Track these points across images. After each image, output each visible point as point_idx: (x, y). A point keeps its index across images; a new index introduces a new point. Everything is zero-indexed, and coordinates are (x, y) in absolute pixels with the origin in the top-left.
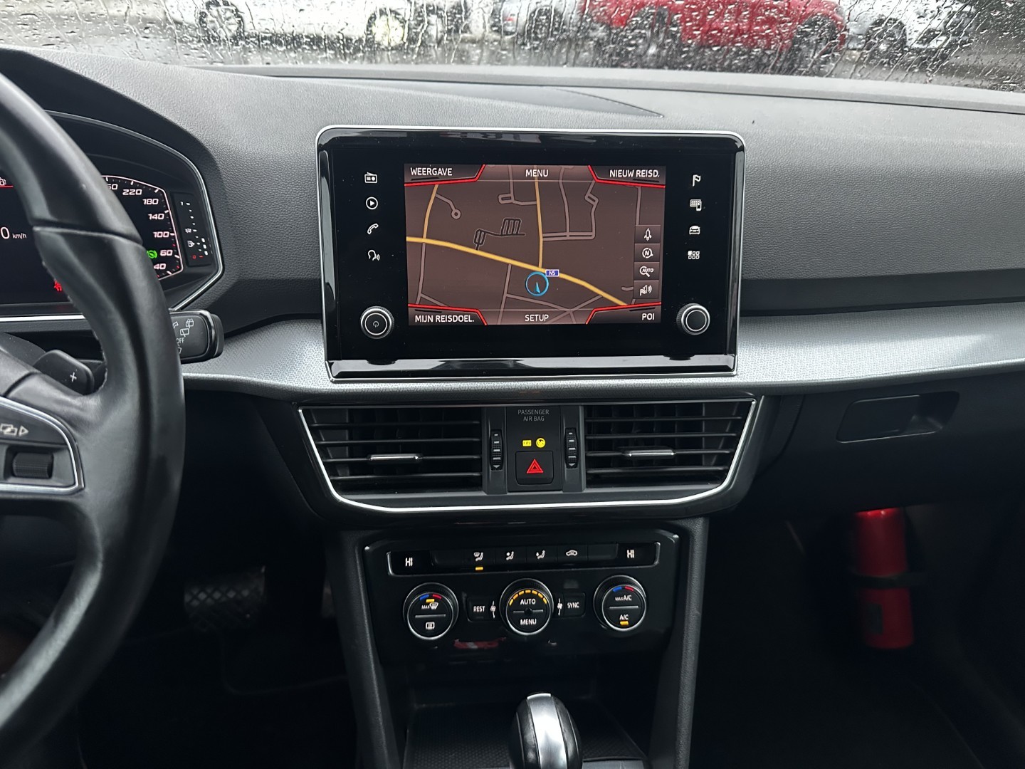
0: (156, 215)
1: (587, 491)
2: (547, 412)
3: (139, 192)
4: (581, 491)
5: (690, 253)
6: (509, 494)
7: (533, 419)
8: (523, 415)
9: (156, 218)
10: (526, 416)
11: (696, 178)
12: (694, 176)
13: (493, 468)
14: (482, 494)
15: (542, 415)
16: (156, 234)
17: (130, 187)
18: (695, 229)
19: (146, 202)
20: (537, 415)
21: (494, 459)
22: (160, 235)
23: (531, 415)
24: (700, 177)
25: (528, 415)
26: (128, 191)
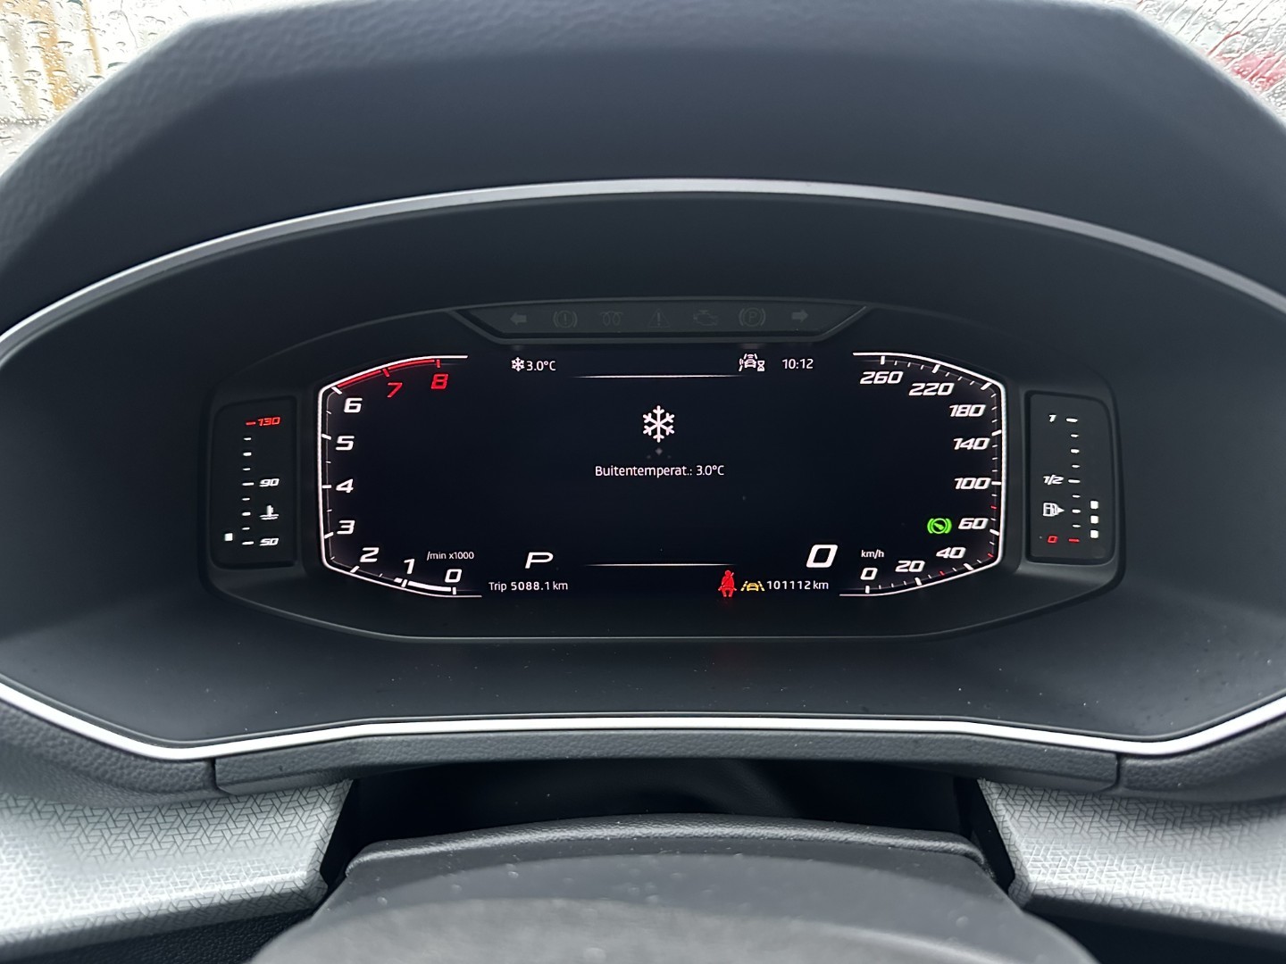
0: (972, 440)
9: (969, 447)
16: (961, 483)
17: (928, 378)
19: (957, 411)
22: (969, 484)
26: (922, 386)
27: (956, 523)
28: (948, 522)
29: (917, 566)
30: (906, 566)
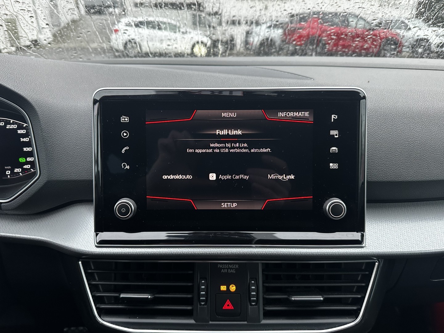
0: (25, 139)
1: (264, 322)
2: (237, 266)
3: (15, 126)
4: (260, 322)
5: (331, 164)
6: (211, 322)
7: (228, 271)
8: (221, 269)
9: (25, 140)
10: (223, 269)
11: (334, 116)
12: (333, 116)
13: (201, 305)
14: (192, 321)
15: (234, 268)
16: (25, 149)
17: (10, 124)
18: (334, 149)
19: (19, 132)
20: (231, 269)
21: (201, 298)
22: (27, 149)
23: (226, 268)
24: (336, 116)
25: (225, 268)
26: (9, 126)
27: (26, 159)
28: (24, 159)
29: (19, 170)
30: (16, 170)
